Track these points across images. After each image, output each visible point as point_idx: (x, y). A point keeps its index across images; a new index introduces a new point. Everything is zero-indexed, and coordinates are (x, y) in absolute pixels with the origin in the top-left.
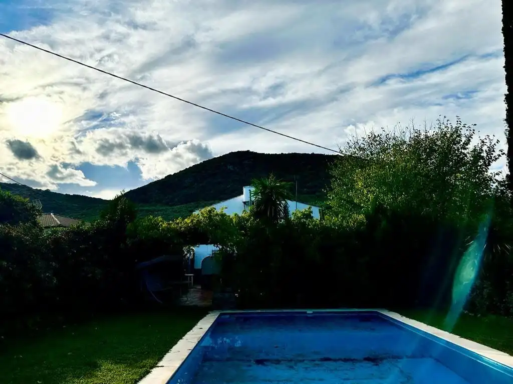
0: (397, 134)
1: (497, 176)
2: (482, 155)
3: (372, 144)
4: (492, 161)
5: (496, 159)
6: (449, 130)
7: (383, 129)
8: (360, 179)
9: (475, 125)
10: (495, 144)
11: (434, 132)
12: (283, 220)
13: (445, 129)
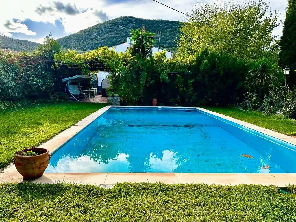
0: (222, 6)
1: (275, 37)
2: (270, 23)
3: (206, 11)
4: (275, 27)
5: (277, 26)
6: (254, 6)
7: (214, 3)
8: (197, 34)
9: (269, 3)
10: (278, 16)
11: (245, 6)
12: (149, 57)
13: (252, 5)
